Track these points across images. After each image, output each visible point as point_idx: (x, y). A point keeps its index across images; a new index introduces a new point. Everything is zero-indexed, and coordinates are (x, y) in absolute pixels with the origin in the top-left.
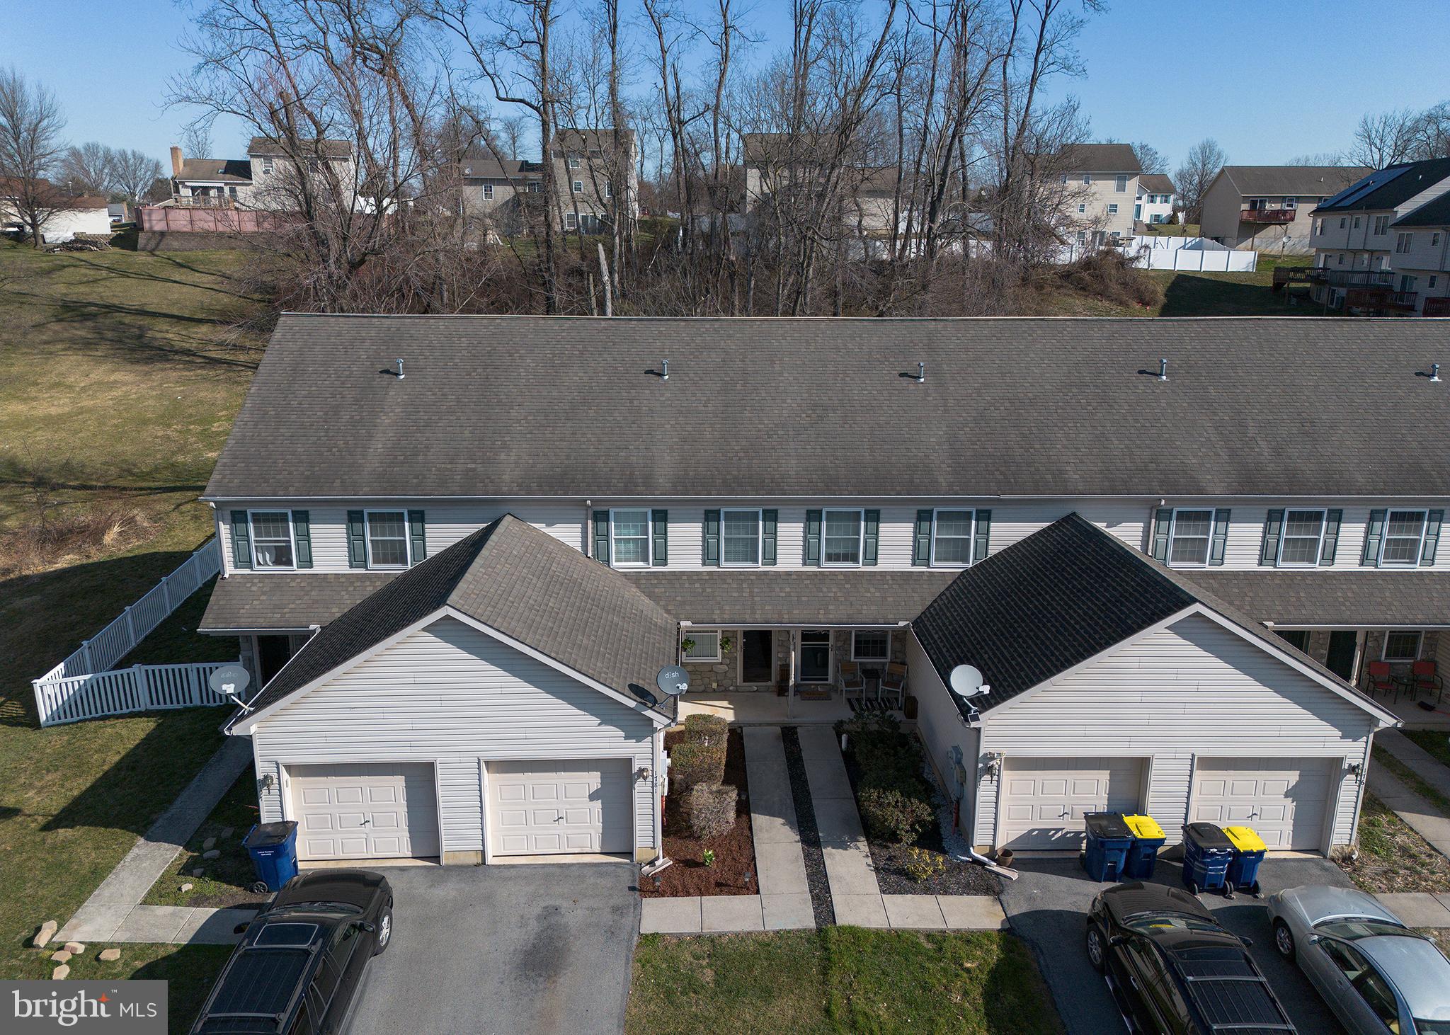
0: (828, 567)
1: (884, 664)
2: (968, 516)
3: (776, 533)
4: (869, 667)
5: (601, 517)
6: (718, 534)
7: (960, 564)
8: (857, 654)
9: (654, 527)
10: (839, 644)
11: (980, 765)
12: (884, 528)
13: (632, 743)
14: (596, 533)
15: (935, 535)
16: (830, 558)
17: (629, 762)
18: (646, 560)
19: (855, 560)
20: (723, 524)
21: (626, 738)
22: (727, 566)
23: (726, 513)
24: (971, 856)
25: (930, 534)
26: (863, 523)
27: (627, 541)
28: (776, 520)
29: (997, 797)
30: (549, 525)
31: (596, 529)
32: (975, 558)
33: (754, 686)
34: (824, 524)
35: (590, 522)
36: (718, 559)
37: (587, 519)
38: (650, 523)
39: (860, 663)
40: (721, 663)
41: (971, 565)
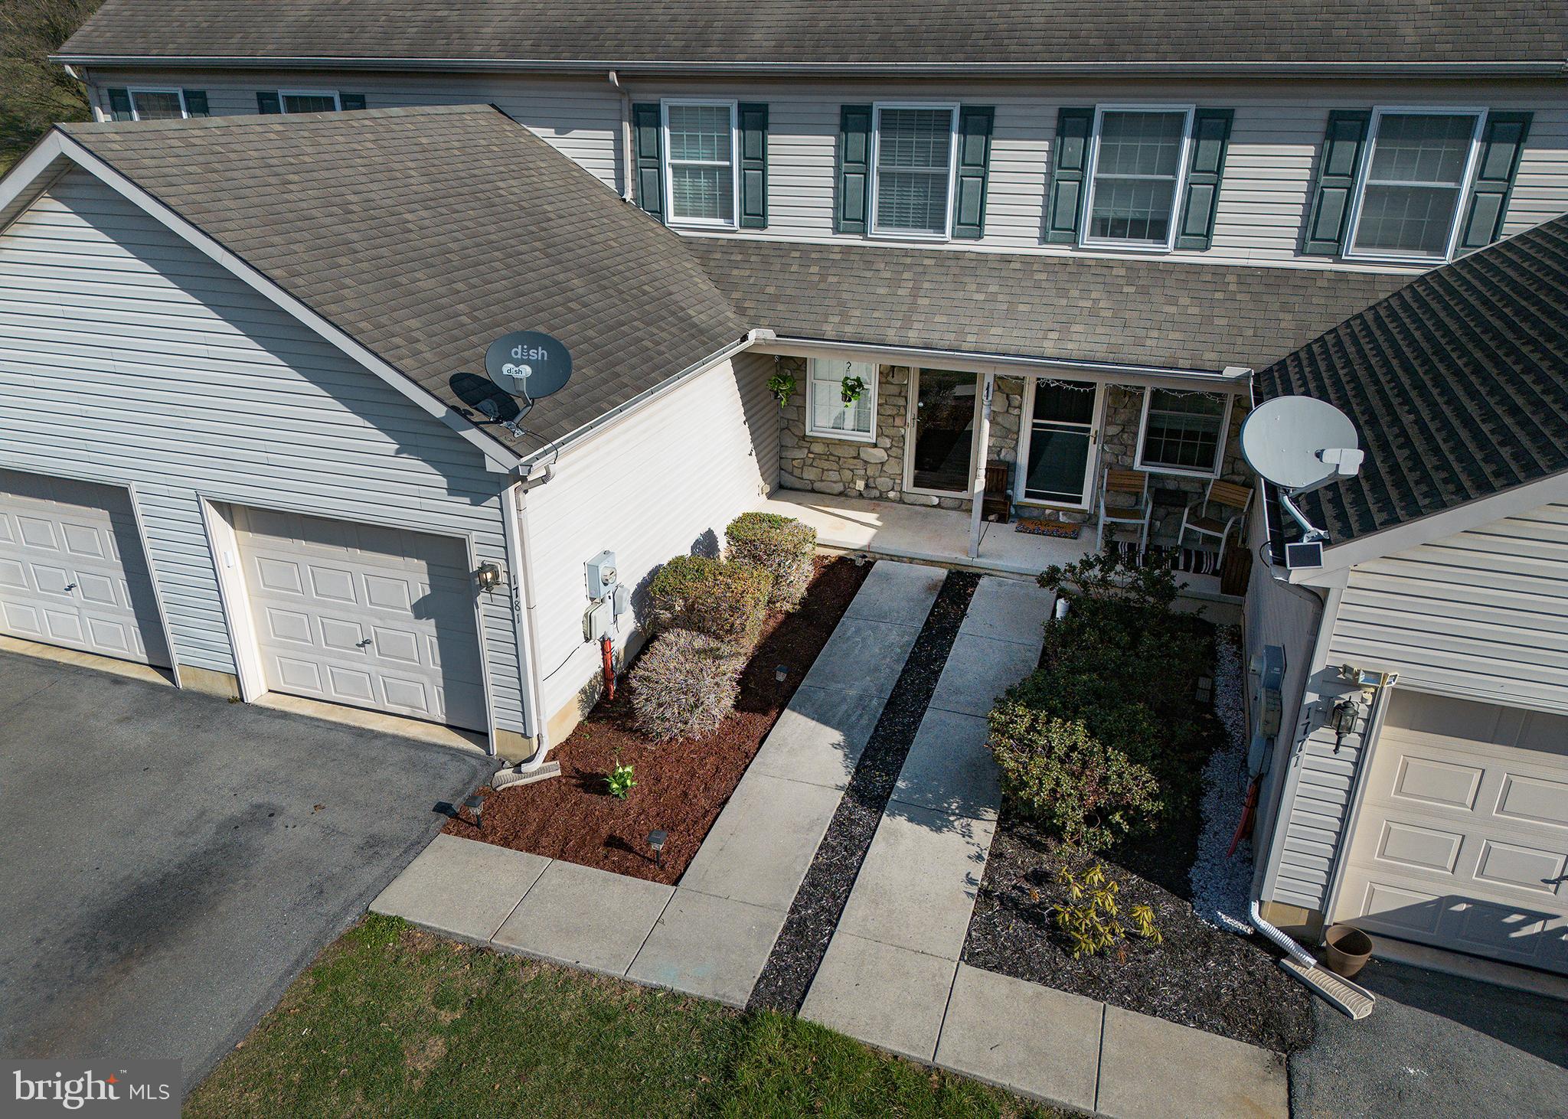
0: (1094, 247)
1: (1204, 483)
2: (1463, 127)
3: (985, 165)
4: (1171, 486)
5: (645, 117)
6: (866, 162)
7: (1421, 256)
8: (1147, 457)
9: (743, 142)
10: (1113, 430)
11: (1311, 698)
12: (1241, 158)
13: (462, 504)
14: (639, 153)
15: (1366, 177)
16: (1104, 227)
17: (459, 545)
18: (728, 215)
19: (1158, 231)
20: (876, 137)
21: (452, 491)
22: (882, 236)
23: (884, 113)
24: (1250, 923)
25: (1353, 174)
26: (1187, 143)
27: (695, 171)
28: (988, 131)
29: (1351, 793)
30: (562, 130)
31: (637, 141)
32: (1464, 243)
33: (933, 496)
34: (1096, 142)
35: (627, 127)
36: (864, 220)
37: (621, 121)
38: (735, 133)
39: (1152, 476)
40: (875, 446)
41: (1448, 259)
